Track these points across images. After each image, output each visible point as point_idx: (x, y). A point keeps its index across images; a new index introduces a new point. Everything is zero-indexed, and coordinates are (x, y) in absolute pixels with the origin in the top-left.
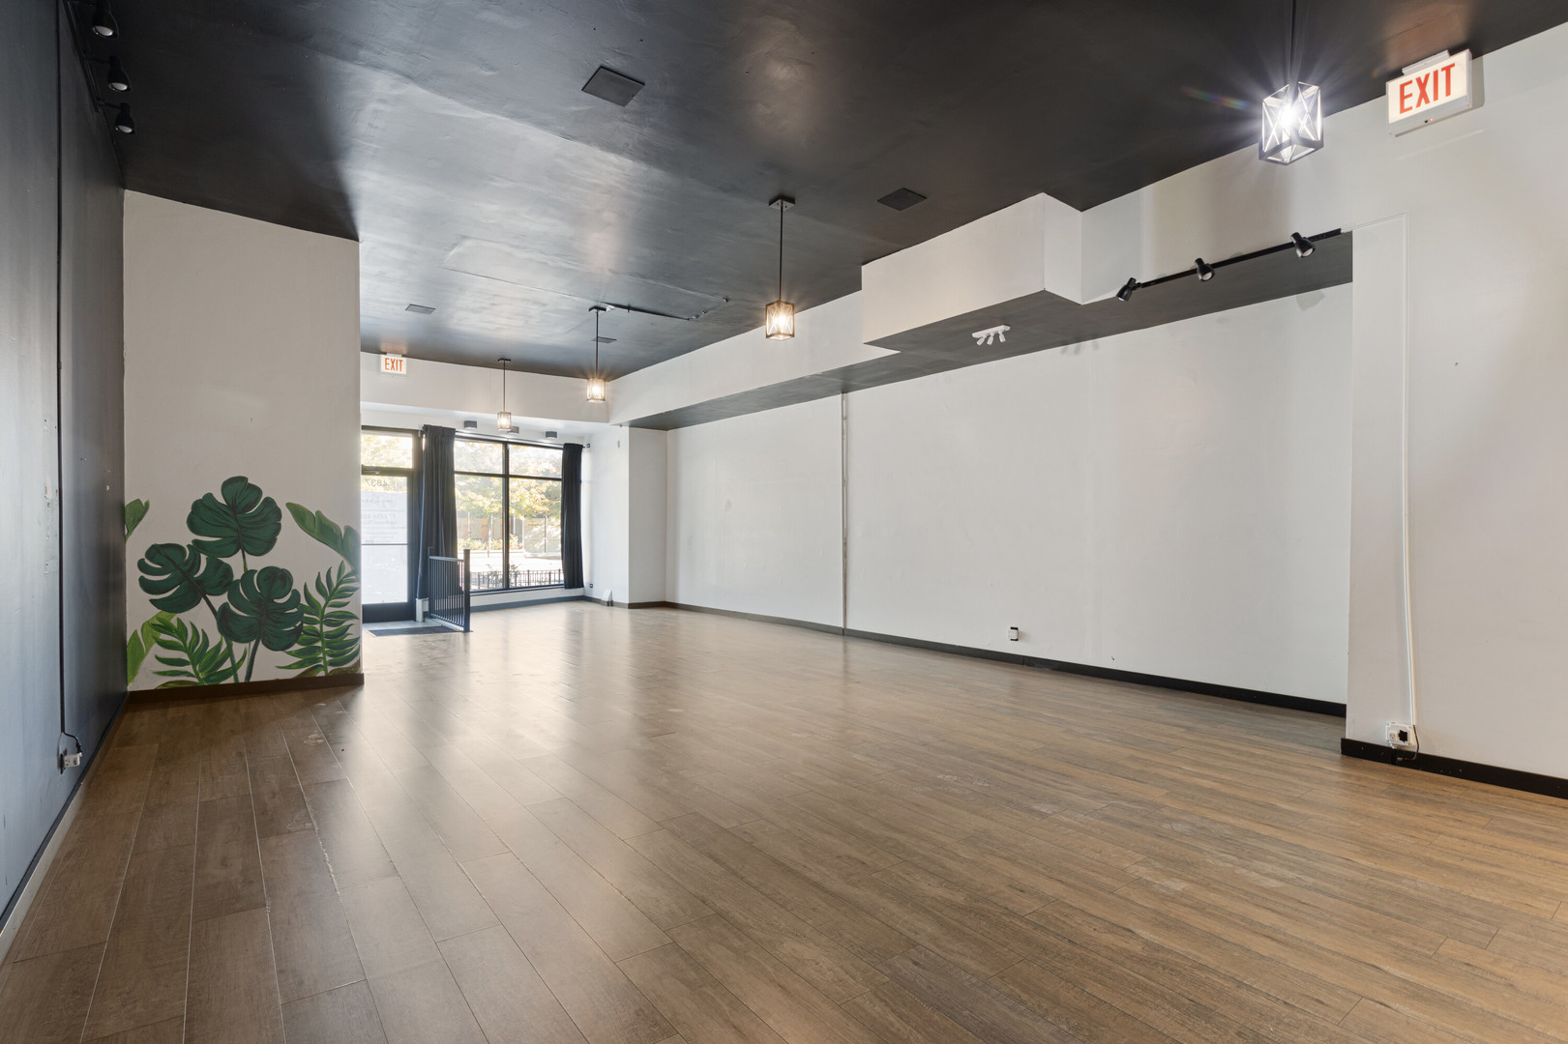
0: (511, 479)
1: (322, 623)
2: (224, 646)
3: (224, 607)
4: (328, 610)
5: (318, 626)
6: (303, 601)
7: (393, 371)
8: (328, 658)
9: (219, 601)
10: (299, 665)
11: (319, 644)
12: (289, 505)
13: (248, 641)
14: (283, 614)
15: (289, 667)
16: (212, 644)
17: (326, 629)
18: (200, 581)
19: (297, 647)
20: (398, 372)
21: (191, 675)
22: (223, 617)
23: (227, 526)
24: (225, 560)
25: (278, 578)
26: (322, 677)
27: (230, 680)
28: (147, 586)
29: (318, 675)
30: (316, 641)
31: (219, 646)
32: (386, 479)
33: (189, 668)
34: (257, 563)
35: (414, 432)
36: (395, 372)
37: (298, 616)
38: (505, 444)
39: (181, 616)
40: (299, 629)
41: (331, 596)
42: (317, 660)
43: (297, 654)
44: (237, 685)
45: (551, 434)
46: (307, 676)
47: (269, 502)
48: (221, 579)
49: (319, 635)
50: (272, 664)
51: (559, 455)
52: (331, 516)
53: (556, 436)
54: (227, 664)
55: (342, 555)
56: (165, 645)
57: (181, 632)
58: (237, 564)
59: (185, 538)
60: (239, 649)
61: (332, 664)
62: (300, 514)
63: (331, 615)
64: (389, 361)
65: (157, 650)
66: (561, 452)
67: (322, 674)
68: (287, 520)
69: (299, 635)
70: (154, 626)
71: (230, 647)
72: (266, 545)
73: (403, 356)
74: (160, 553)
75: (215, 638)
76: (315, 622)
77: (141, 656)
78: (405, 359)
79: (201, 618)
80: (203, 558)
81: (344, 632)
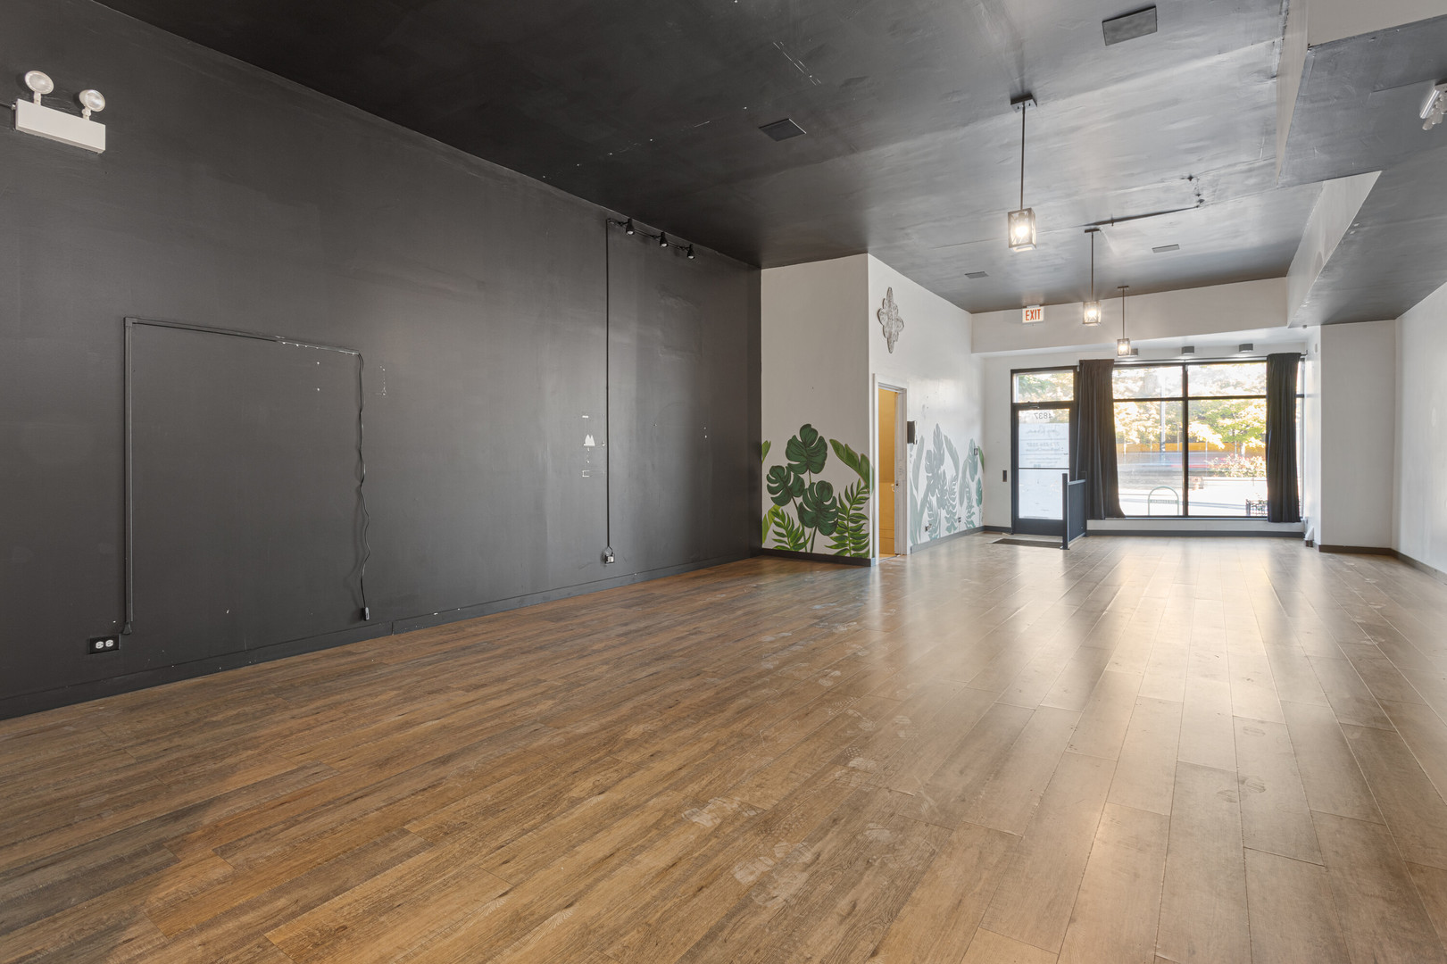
0: (1190, 402)
1: (848, 520)
2: (801, 528)
3: (801, 504)
4: (852, 512)
5: (846, 522)
6: (838, 505)
7: (1032, 321)
8: (852, 545)
9: (799, 500)
10: (836, 547)
11: (847, 534)
12: (831, 440)
13: (812, 527)
14: (828, 512)
15: (831, 547)
16: (796, 527)
17: (851, 525)
18: (791, 488)
19: (835, 535)
20: (1037, 320)
21: (787, 545)
22: (800, 509)
23: (802, 455)
24: (801, 476)
25: (825, 488)
26: (847, 557)
27: (803, 550)
28: (771, 490)
29: (800, 551)
30: (845, 532)
31: (798, 529)
32: (1051, 412)
33: (786, 539)
34: (816, 478)
35: (1073, 368)
36: (1035, 321)
37: (835, 514)
38: (1184, 365)
39: (782, 508)
40: (836, 524)
41: (854, 501)
42: (845, 545)
43: (835, 539)
44: (806, 553)
45: (1247, 347)
46: (841, 555)
47: (821, 439)
48: (799, 489)
49: (846, 528)
50: (823, 544)
51: (1262, 368)
52: (853, 448)
53: (1251, 349)
54: (802, 541)
55: (860, 475)
56: (778, 524)
57: (782, 517)
58: (808, 478)
59: (784, 462)
60: (808, 531)
61: (854, 549)
62: (836, 445)
63: (853, 515)
64: (1029, 313)
65: (773, 527)
66: (1265, 364)
67: (848, 555)
68: (830, 450)
69: (836, 527)
70: (773, 512)
71: (803, 529)
72: (818, 468)
73: (1041, 305)
74: (775, 470)
75: (797, 523)
76: (844, 519)
77: (767, 529)
78: (1042, 308)
79: (790, 510)
80: (792, 474)
81: (860, 528)
